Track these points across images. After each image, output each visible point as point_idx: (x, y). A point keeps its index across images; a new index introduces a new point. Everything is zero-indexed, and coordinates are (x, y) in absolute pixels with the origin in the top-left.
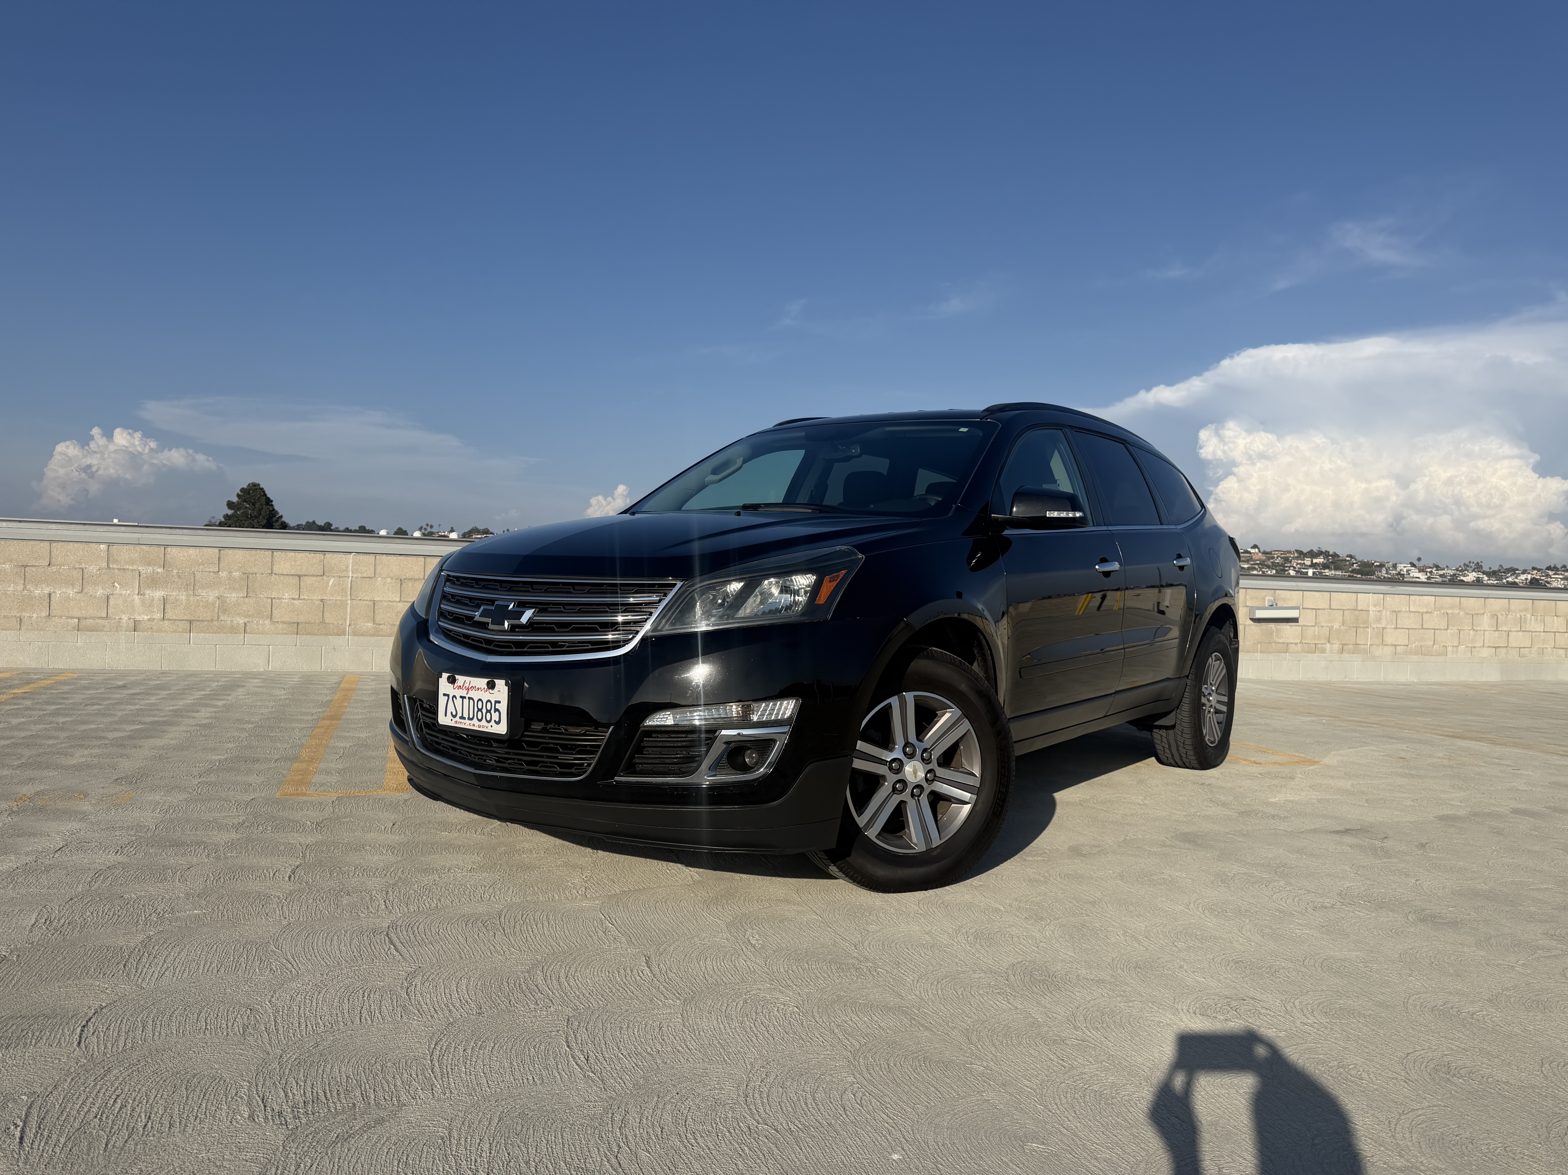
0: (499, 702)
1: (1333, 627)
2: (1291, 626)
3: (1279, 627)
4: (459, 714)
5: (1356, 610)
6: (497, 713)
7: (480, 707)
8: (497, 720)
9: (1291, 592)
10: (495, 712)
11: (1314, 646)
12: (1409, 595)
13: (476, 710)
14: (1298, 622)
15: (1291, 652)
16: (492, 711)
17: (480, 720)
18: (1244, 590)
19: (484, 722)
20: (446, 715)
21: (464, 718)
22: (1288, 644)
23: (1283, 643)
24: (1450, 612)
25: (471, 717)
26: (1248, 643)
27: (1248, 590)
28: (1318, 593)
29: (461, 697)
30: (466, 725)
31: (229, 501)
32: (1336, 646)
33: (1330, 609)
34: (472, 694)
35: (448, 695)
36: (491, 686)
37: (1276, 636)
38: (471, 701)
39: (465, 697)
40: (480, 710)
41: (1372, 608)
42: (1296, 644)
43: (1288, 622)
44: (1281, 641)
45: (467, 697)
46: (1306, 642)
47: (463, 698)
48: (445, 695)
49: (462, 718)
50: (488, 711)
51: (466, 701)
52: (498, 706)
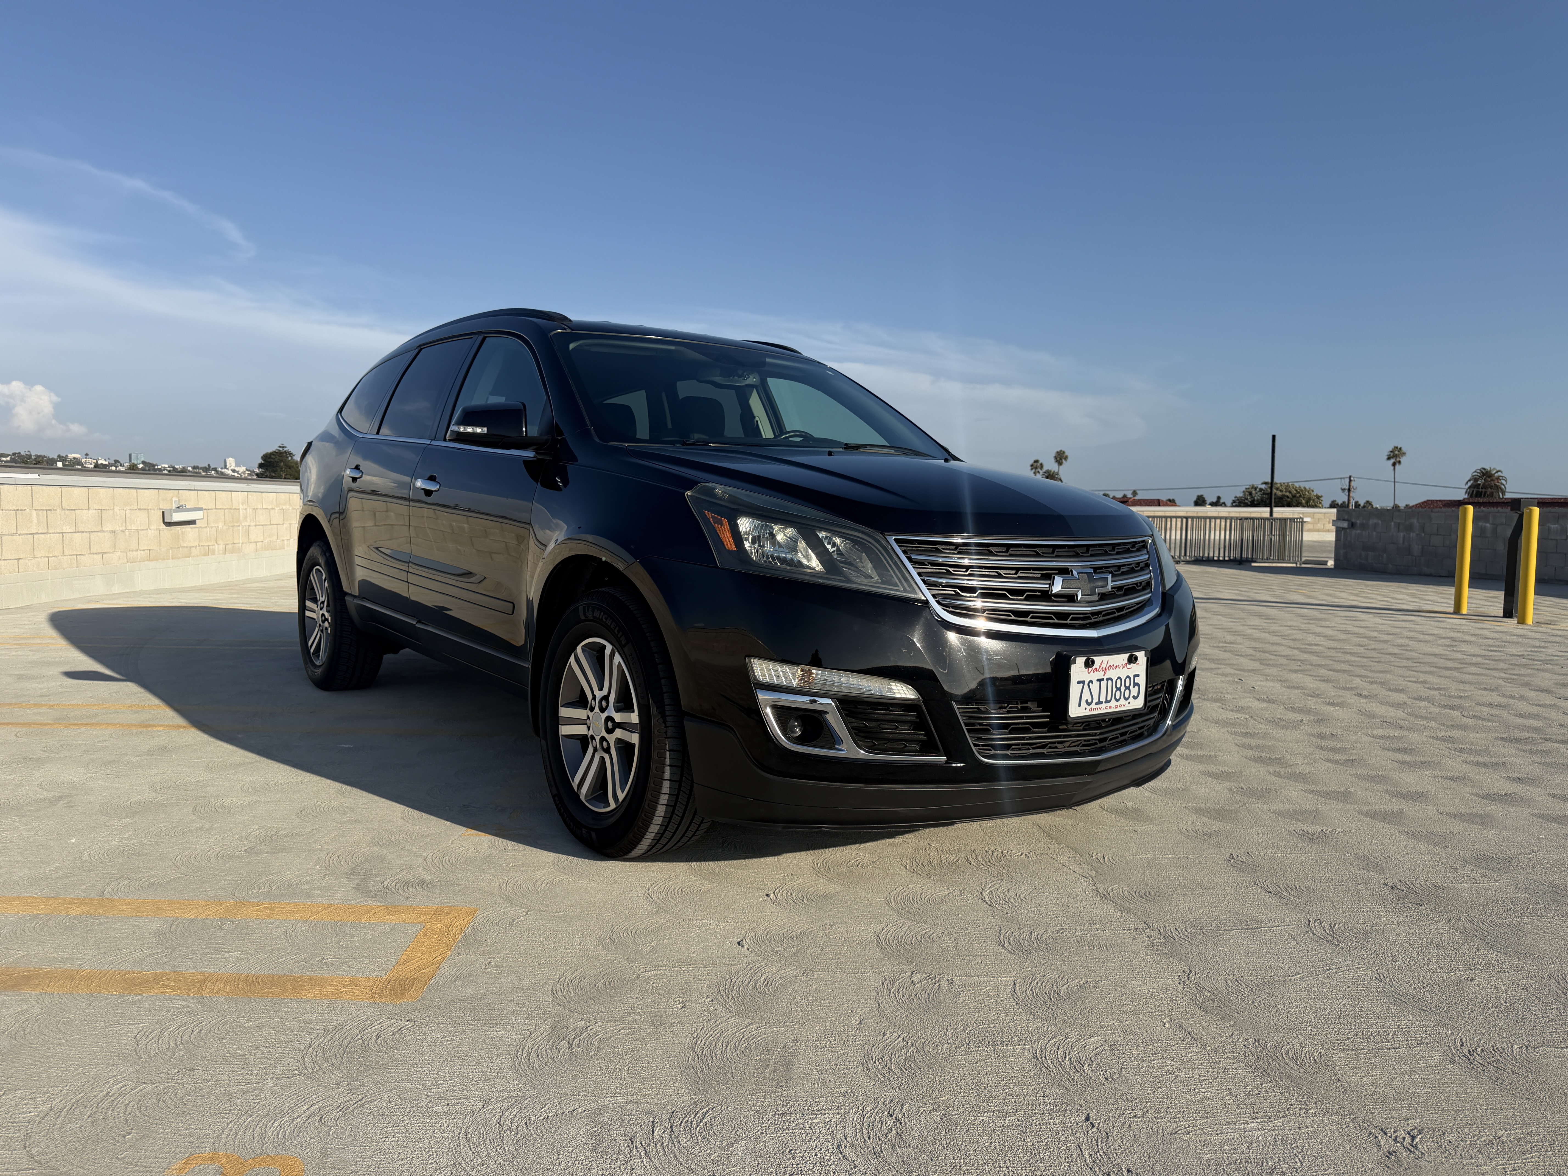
0: (1138, 675)
1: (218, 527)
2: (191, 528)
3: (183, 530)
4: (1096, 700)
5: (231, 509)
6: (1136, 687)
7: (1118, 686)
8: (1136, 695)
9: (190, 491)
10: (1134, 687)
11: (207, 548)
12: (262, 492)
13: (1114, 689)
14: (195, 524)
15: (193, 556)
16: (1131, 687)
17: (1117, 700)
18: (157, 491)
19: (1122, 701)
20: (1080, 705)
21: (1101, 703)
22: (191, 547)
23: (187, 547)
24: (284, 507)
25: (1109, 699)
26: (163, 550)
27: (160, 491)
28: (208, 492)
29: (1098, 680)
30: (1103, 709)
32: (222, 547)
33: (216, 509)
34: (1111, 674)
35: (1083, 682)
36: (1132, 660)
37: (183, 540)
38: (1110, 682)
39: (1103, 680)
40: (1119, 689)
41: (241, 507)
42: (196, 547)
43: (189, 524)
44: (185, 545)
45: (1105, 678)
46: (202, 544)
47: (1100, 680)
48: (1079, 682)
49: (1099, 703)
50: (1127, 688)
51: (1104, 683)
52: (1137, 680)
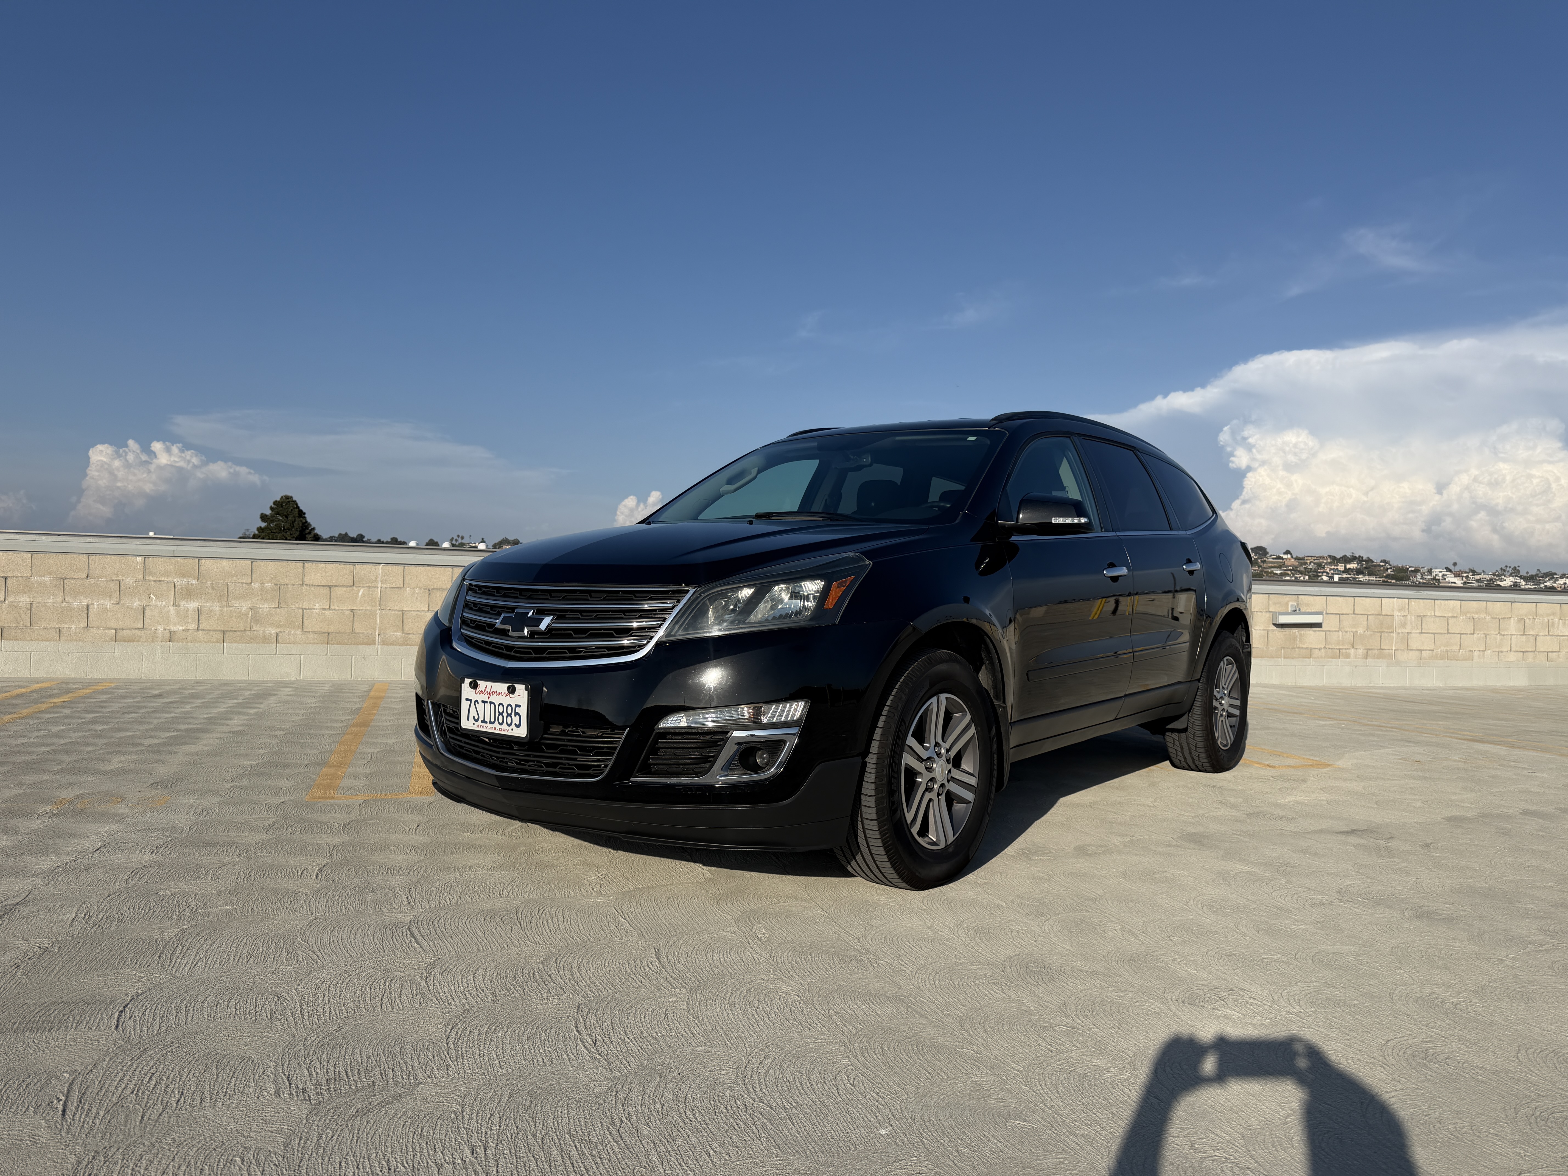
0: (519, 706)
1: (1357, 632)
2: (1315, 631)
3: (1302, 632)
4: (481, 719)
5: (1380, 615)
6: (517, 716)
7: (501, 711)
8: (518, 724)
9: (1315, 597)
10: (515, 716)
11: (1338, 651)
12: (1435, 599)
13: (497, 714)
14: (1321, 627)
15: (1315, 658)
16: (513, 715)
17: (501, 724)
18: (1267, 595)
19: (505, 726)
20: (468, 720)
21: (486, 722)
22: (1311, 649)
23: (1306, 648)
24: (1476, 616)
25: (493, 720)
26: (1271, 648)
27: (1271, 596)
28: (1342, 598)
29: (483, 701)
30: (488, 728)
31: (262, 514)
32: (1361, 652)
33: (1354, 614)
34: (493, 698)
35: (470, 700)
36: (511, 690)
37: (1300, 641)
38: (493, 705)
39: (487, 702)
40: (501, 714)
41: (1396, 613)
42: (1320, 649)
43: (1311, 627)
44: (1304, 646)
45: (489, 701)
46: (1330, 647)
48: (467, 700)
49: (484, 721)
50: (509, 715)
51: (487, 705)
52: (518, 710)
